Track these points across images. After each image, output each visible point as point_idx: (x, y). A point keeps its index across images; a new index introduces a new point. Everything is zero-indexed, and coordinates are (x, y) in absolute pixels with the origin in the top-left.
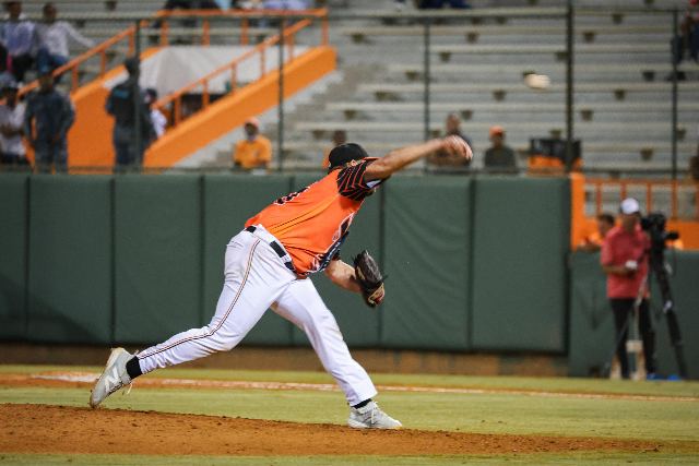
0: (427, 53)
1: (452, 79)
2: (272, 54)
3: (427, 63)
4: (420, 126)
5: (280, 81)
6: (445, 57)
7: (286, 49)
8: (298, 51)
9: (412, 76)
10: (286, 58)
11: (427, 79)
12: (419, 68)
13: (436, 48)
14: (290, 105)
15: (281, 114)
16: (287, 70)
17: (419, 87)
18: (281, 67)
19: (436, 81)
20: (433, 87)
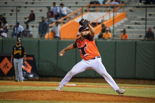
0: (146, 14)
1: (152, 20)
2: (112, 14)
3: (146, 16)
4: (144, 30)
5: (114, 20)
6: (150, 15)
7: (115, 13)
8: (118, 13)
9: (143, 19)
10: (115, 15)
11: (146, 20)
12: (144, 17)
13: (148, 13)
14: (116, 25)
15: (114, 27)
16: (115, 18)
17: (144, 21)
18: (114, 17)
19: (148, 20)
20: (147, 22)
